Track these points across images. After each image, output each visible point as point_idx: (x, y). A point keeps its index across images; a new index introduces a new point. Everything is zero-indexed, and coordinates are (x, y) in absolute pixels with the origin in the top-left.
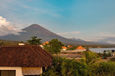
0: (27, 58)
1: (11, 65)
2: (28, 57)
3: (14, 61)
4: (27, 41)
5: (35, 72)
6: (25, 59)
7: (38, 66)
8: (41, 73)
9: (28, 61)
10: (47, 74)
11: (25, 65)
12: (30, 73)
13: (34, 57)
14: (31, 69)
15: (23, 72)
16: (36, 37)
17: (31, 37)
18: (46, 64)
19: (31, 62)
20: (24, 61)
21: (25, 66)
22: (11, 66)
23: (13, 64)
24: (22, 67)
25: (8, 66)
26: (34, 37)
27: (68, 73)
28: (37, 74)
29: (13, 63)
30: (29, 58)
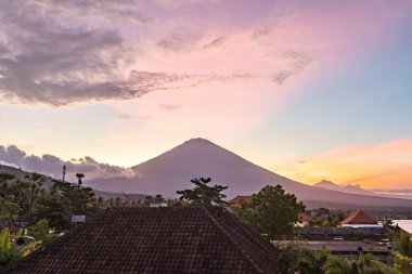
4: (178, 192)
16: (209, 180)
26: (202, 179)
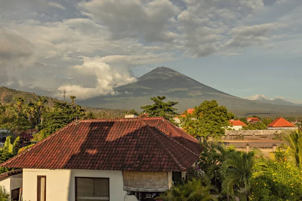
0: (133, 149)
1: (97, 165)
2: (138, 147)
3: (105, 155)
5: (155, 185)
6: (128, 152)
7: (160, 170)
8: (170, 188)
9: (137, 155)
10: (184, 191)
11: (130, 166)
12: (143, 185)
13: (150, 146)
14: (145, 176)
15: (126, 184)
17: (152, 99)
18: (180, 165)
19: (143, 159)
20: (127, 156)
21: (129, 169)
22: (98, 169)
23: (103, 164)
24: (123, 171)
25: (92, 168)
27: (242, 191)
28: (160, 190)
29: (102, 162)
30: (140, 149)
